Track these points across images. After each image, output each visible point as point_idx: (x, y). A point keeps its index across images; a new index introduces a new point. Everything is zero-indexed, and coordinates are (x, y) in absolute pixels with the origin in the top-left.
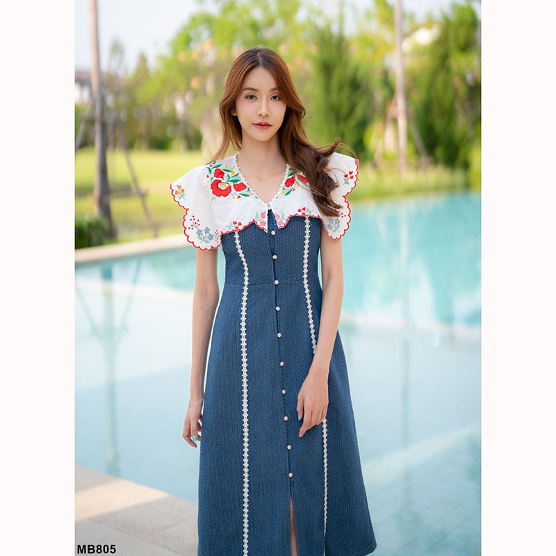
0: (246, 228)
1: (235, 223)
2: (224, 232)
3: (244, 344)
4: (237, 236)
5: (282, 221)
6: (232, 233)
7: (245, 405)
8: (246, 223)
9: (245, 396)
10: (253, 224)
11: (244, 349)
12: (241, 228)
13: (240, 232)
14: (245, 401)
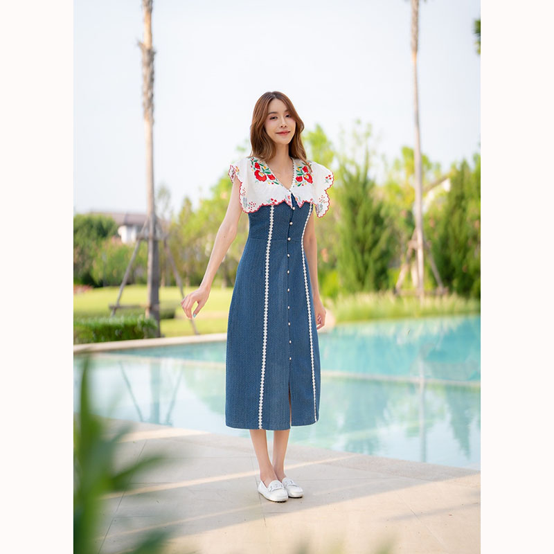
0: (280, 204)
1: (272, 200)
2: (265, 204)
3: (267, 277)
4: (272, 208)
5: (300, 203)
6: (270, 206)
7: (266, 315)
8: (279, 200)
9: (266, 309)
10: (284, 202)
11: (267, 280)
12: (276, 203)
13: (275, 206)
14: (266, 313)
